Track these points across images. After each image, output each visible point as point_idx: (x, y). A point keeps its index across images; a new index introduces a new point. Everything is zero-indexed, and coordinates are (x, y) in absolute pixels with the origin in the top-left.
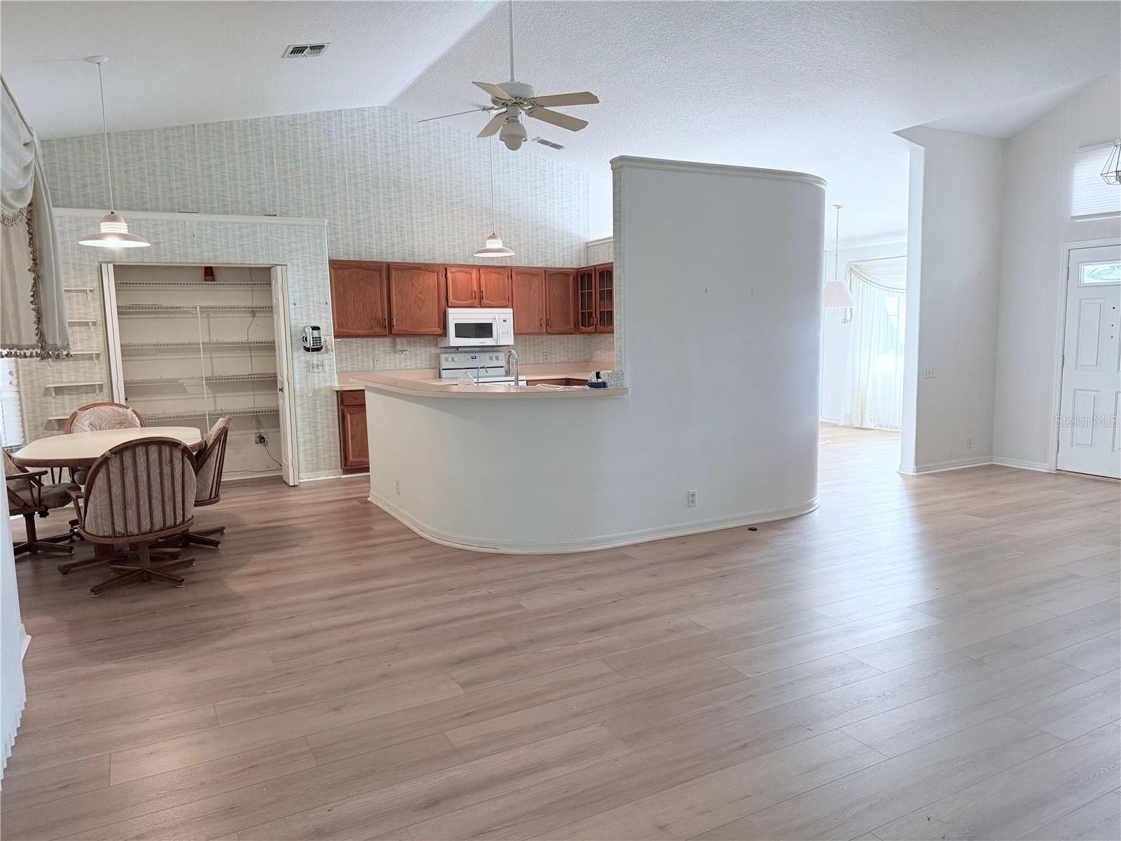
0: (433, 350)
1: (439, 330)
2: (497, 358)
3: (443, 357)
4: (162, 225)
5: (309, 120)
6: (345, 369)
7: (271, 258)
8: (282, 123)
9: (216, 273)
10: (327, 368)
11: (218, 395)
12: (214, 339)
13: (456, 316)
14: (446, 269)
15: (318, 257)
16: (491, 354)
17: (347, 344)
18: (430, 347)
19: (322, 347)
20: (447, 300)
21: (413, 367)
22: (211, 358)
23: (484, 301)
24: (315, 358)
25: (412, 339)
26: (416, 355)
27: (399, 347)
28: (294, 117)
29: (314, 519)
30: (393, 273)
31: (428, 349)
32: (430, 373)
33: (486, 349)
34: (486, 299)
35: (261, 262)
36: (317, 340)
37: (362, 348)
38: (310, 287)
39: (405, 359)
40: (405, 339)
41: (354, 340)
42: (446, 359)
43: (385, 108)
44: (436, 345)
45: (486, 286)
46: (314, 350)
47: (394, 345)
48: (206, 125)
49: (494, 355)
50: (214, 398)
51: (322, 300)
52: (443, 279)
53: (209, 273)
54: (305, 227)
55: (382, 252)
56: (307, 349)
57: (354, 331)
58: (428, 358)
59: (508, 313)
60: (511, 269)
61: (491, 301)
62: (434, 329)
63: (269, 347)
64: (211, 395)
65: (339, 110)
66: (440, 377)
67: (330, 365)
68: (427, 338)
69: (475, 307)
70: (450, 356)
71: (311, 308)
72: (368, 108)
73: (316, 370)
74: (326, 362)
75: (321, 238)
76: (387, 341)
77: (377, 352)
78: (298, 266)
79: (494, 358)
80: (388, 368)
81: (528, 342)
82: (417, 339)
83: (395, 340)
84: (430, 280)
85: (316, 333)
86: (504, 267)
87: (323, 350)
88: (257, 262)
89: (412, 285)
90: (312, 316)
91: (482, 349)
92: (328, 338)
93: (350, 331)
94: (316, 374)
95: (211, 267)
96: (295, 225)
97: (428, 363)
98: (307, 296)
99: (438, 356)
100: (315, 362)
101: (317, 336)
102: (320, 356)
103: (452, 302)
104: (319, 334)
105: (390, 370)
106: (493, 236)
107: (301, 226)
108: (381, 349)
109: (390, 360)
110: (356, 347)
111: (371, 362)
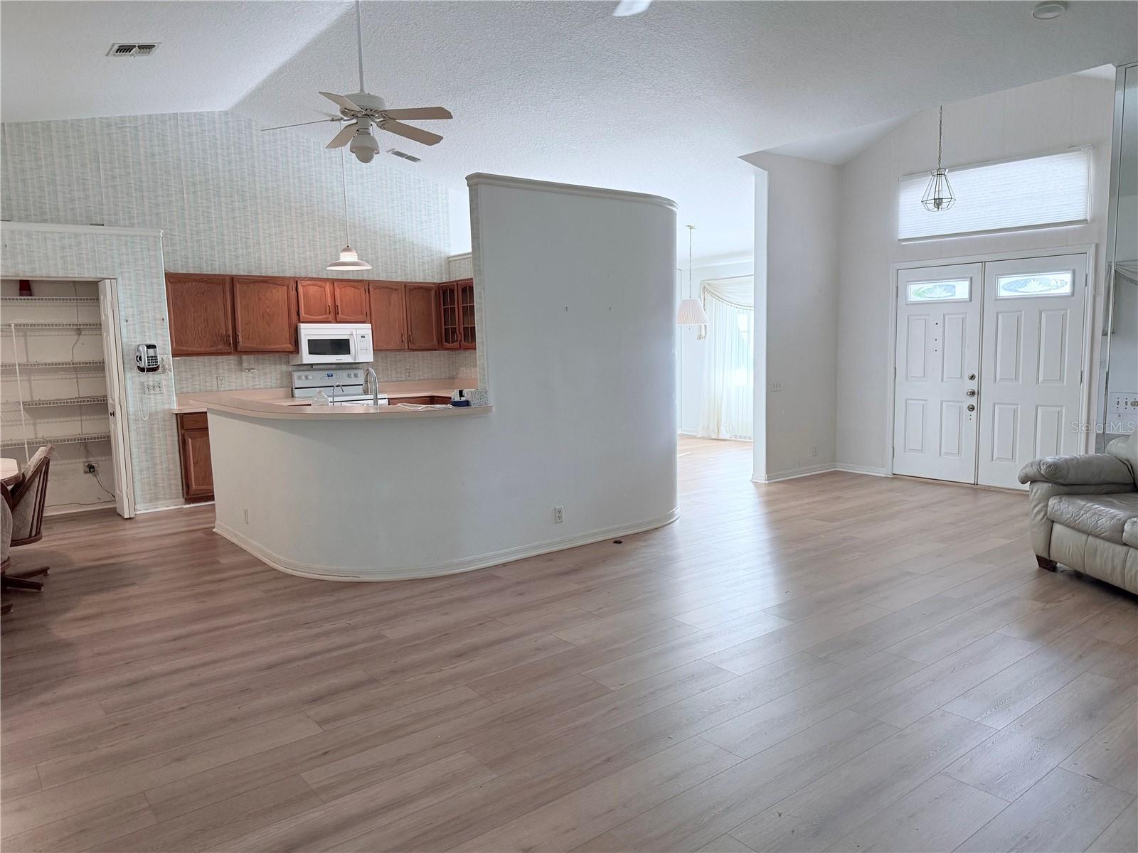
0: (284, 368)
1: (290, 347)
2: (356, 376)
3: (296, 375)
5: (140, 123)
6: (185, 390)
7: (99, 271)
8: (109, 126)
9: (34, 288)
10: (164, 390)
11: (38, 421)
12: (33, 360)
13: (309, 331)
14: (297, 282)
15: (153, 271)
16: (349, 372)
17: (188, 363)
18: (281, 364)
19: (158, 367)
20: (298, 315)
21: (262, 386)
22: (29, 380)
23: (340, 316)
24: (151, 379)
25: (260, 356)
26: (266, 373)
27: (245, 365)
28: (122, 119)
29: (154, 554)
30: (238, 286)
31: (278, 367)
32: (282, 392)
33: (343, 366)
34: (342, 314)
35: (86, 276)
36: (153, 359)
37: (205, 366)
38: (144, 302)
39: (254, 378)
40: (252, 356)
41: (194, 358)
42: (299, 378)
43: (226, 113)
44: (288, 363)
45: (341, 301)
46: (149, 370)
47: (240, 363)
48: (18, 125)
49: (352, 372)
50: (35, 424)
51: (158, 316)
52: (293, 293)
53: (25, 287)
54: (138, 238)
55: (225, 265)
56: (142, 370)
57: (195, 349)
58: (279, 376)
59: (366, 329)
60: (369, 283)
61: (348, 316)
62: (284, 346)
63: (99, 367)
64: (31, 422)
65: (173, 114)
66: (293, 397)
67: (168, 386)
68: (277, 355)
69: (330, 322)
70: (303, 374)
71: (146, 324)
72: (208, 112)
73: (152, 392)
74: (164, 383)
75: (156, 250)
76: (233, 359)
77: (221, 371)
78: (130, 279)
79: (352, 376)
80: (234, 388)
81: (389, 359)
82: (267, 357)
83: (241, 357)
84: (279, 294)
85: (151, 352)
86: (361, 281)
87: (160, 370)
88: (82, 276)
89: (260, 299)
90: (147, 334)
91: (338, 366)
92: (165, 357)
93: (190, 349)
94: (152, 396)
95: (28, 281)
96: (126, 236)
97: (279, 382)
98: (141, 312)
99: (290, 375)
100: (151, 383)
101: (153, 355)
102: (156, 376)
103: (303, 317)
104: (155, 352)
105: (236, 390)
106: (347, 249)
107: (132, 236)
108: (226, 367)
109: (236, 379)
110: (198, 365)
111: (215, 382)
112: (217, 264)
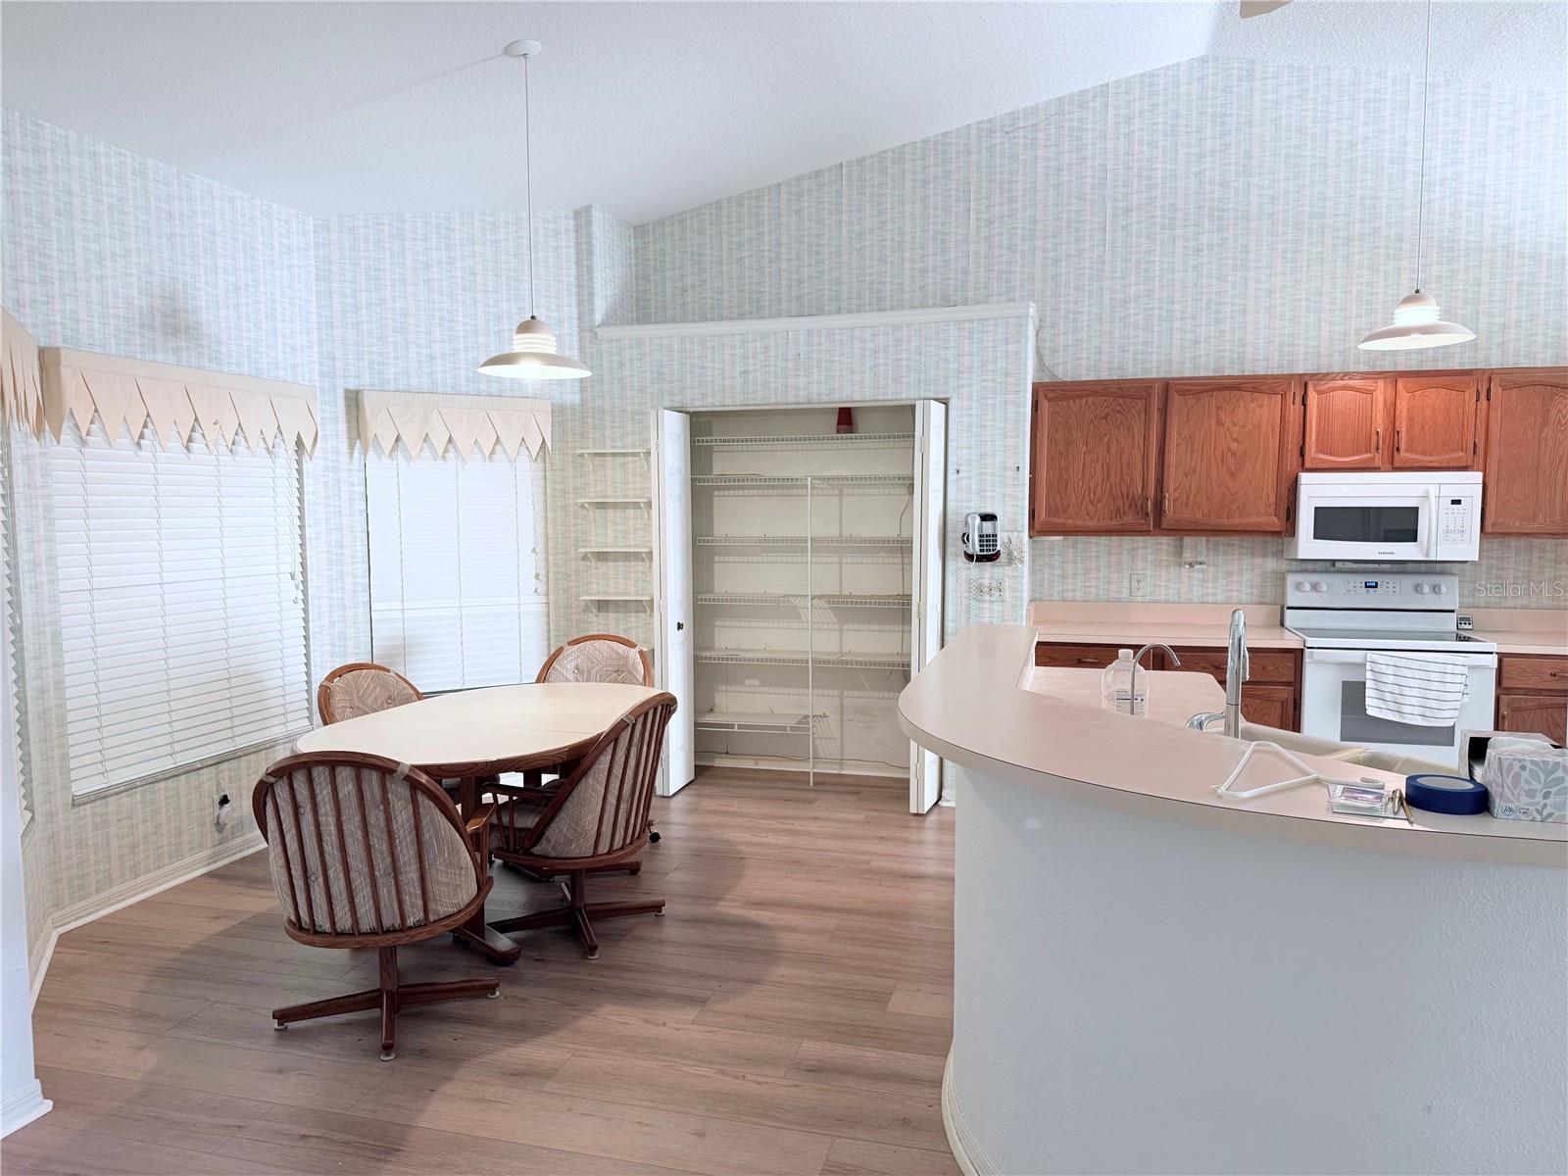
0: (1271, 564)
1: (1275, 522)
2: (1435, 589)
3: (1291, 579)
4: (754, 341)
5: (1041, 116)
6: (1070, 595)
7: (923, 387)
8: (991, 132)
9: (860, 420)
10: (1007, 595)
11: (845, 627)
12: (846, 533)
13: (1319, 490)
14: (1306, 384)
15: (1011, 380)
16: (1417, 579)
17: (1080, 546)
18: (1264, 556)
19: (997, 555)
20: (1302, 454)
21: (1220, 598)
22: (840, 563)
23: (1404, 455)
24: (987, 575)
25: (1222, 539)
26: (1229, 574)
27: (1188, 556)
28: (1014, 117)
30: (1176, 401)
31: (1258, 561)
32: (1261, 613)
34: (1409, 449)
35: (904, 396)
36: (988, 540)
37: (1110, 554)
38: (989, 438)
39: (1204, 581)
40: (1204, 538)
41: (1093, 539)
42: (1298, 587)
43: (1203, 61)
44: (1279, 554)
45: (1411, 420)
46: (981, 559)
47: (1179, 551)
48: (861, 161)
49: (1427, 582)
50: (841, 631)
51: (1011, 463)
52: (1295, 410)
53: (846, 418)
54: (991, 322)
55: (1171, 360)
56: (970, 557)
57: (1078, 523)
58: (1257, 581)
59: (1468, 485)
60: (1490, 375)
61: (1424, 453)
62: (1261, 520)
63: (902, 548)
64: (836, 626)
65: (1101, 86)
66: (1282, 624)
67: (1014, 589)
68: (1259, 539)
69: (1376, 469)
70: (1308, 580)
71: (989, 477)
72: (1167, 68)
73: (987, 597)
74: (1008, 583)
75: (1019, 342)
76: (1166, 542)
77: (1140, 565)
78: (970, 399)
79: (1426, 589)
80: (1163, 598)
81: (1536, 553)
82: (1235, 540)
83: (1182, 540)
84: (1264, 412)
85: (988, 527)
86: (1469, 372)
87: (1003, 558)
88: (898, 397)
89: (1220, 423)
90: (989, 494)
92: (1014, 536)
93: (1070, 522)
94: (986, 605)
95: (849, 409)
96: (971, 321)
97: (1255, 591)
98: (983, 456)
99: (1281, 579)
100: (986, 582)
101: (990, 532)
102: (996, 570)
103: (1313, 459)
104: (994, 528)
105: (1167, 602)
106: (1416, 296)
107: (982, 320)
108: (1150, 558)
109: (1168, 581)
110: (1098, 551)
111: (1126, 584)
112: (1155, 358)
